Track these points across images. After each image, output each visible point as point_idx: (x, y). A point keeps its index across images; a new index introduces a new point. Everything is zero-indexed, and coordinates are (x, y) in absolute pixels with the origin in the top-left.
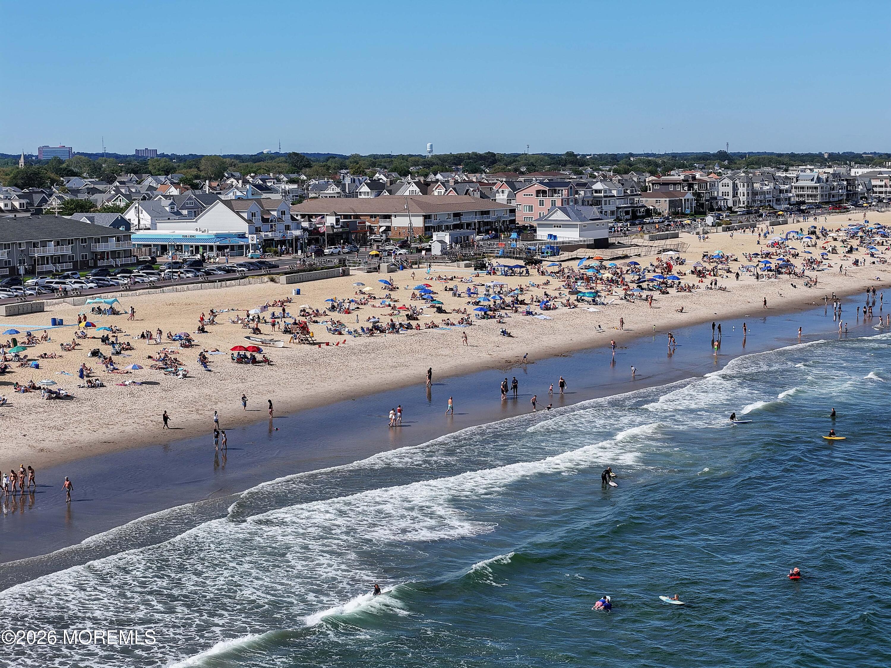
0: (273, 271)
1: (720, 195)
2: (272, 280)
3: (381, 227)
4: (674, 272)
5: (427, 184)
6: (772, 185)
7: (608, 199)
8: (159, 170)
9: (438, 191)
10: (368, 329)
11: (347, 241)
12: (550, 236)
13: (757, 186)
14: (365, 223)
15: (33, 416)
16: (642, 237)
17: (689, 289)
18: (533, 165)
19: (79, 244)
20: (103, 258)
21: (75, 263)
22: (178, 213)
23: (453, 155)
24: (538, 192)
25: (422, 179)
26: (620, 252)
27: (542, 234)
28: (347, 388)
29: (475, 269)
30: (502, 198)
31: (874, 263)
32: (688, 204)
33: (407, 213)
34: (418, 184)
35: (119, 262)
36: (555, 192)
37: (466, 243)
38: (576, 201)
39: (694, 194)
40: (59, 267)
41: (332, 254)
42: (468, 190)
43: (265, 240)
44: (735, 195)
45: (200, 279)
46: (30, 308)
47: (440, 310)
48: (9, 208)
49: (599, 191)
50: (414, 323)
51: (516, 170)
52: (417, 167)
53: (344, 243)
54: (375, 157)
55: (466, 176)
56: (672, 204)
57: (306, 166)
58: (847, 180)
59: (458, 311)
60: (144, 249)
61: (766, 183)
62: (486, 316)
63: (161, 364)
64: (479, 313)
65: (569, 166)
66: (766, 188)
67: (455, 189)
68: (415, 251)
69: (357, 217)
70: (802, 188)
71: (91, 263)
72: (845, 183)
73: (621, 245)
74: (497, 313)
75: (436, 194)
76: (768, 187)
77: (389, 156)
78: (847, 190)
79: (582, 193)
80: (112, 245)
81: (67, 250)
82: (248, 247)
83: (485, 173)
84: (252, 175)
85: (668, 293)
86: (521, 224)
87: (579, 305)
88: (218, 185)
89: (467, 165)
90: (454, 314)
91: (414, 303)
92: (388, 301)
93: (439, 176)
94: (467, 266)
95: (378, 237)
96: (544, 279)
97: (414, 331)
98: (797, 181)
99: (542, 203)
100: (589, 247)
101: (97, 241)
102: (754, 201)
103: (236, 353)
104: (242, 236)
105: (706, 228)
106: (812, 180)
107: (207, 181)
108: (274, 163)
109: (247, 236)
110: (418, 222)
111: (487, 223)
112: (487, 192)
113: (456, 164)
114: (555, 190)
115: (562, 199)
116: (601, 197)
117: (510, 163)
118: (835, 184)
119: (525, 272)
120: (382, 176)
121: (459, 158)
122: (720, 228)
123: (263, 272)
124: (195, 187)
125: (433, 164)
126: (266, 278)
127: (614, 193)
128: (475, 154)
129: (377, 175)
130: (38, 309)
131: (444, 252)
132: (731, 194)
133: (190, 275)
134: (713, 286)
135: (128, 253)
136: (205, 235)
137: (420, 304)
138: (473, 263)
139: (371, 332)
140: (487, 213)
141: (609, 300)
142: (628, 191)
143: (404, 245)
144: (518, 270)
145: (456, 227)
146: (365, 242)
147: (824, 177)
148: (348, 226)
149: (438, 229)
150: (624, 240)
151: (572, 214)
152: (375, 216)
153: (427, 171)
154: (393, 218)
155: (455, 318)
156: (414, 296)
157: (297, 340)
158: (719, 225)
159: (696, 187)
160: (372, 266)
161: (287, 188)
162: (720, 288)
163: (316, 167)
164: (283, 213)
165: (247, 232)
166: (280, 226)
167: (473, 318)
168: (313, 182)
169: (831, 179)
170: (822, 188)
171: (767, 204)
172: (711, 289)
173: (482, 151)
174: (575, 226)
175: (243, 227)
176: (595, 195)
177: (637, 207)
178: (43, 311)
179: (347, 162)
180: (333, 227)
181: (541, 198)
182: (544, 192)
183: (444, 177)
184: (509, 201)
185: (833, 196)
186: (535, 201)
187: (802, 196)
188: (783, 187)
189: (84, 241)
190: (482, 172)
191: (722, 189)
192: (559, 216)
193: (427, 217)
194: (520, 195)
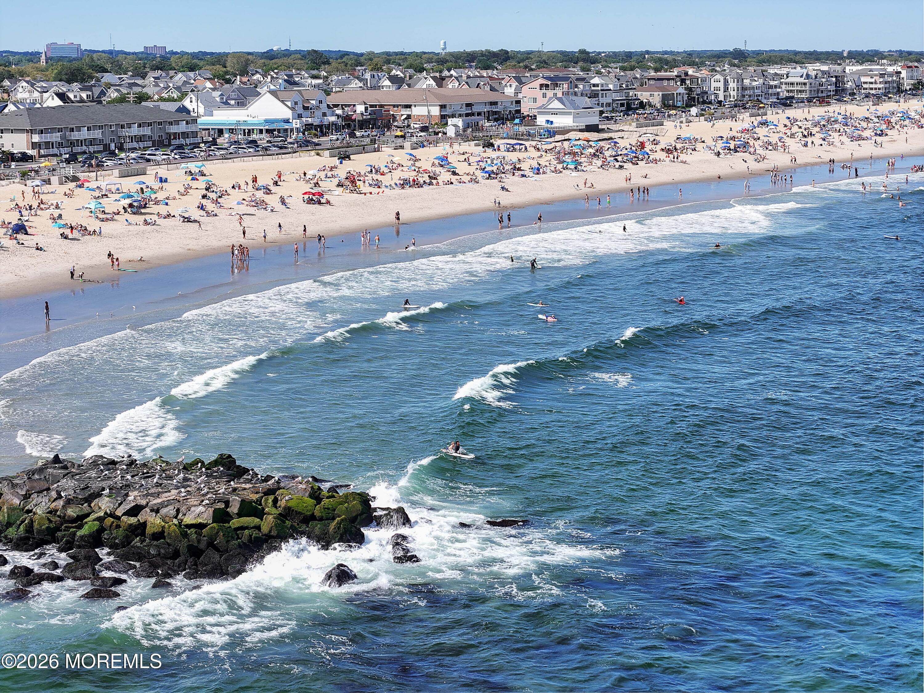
0: (317, 147)
1: (712, 89)
2: (318, 154)
3: (402, 115)
4: (647, 150)
5: (443, 79)
6: (761, 81)
7: (604, 92)
8: (183, 67)
9: (452, 85)
10: (400, 184)
11: (375, 126)
12: (548, 121)
13: (747, 82)
14: (389, 111)
15: (176, 231)
16: (630, 125)
17: (656, 161)
18: (545, 63)
19: (157, 126)
20: (175, 138)
21: (154, 142)
22: (226, 103)
23: (467, 53)
24: (541, 86)
25: (437, 75)
26: (606, 135)
27: (541, 120)
28: (388, 221)
29: (483, 147)
30: (509, 91)
31: (821, 145)
32: (680, 98)
33: (426, 103)
34: (434, 78)
35: (188, 141)
36: (557, 85)
37: (477, 127)
38: (576, 94)
39: (686, 89)
40: (141, 145)
41: (363, 136)
42: (479, 84)
43: (306, 125)
44: (726, 89)
45: (261, 153)
46: (136, 171)
47: (454, 173)
48: (78, 99)
49: (597, 85)
50: (434, 181)
51: (526, 67)
52: (432, 65)
53: (372, 128)
54: (388, 54)
55: (479, 72)
56: (665, 98)
57: (324, 63)
58: (836, 77)
59: (468, 174)
60: (204, 132)
61: (756, 79)
62: (489, 177)
63: (253, 204)
64: (485, 175)
65: (580, 64)
66: (754, 84)
67: (467, 83)
68: (433, 134)
69: (382, 106)
70: (792, 84)
71: (166, 142)
72: (834, 79)
73: (609, 130)
74: (499, 176)
75: (450, 86)
76: (757, 83)
77: (402, 53)
78: (836, 86)
79: (581, 86)
80: (182, 127)
81: (147, 131)
82: (292, 130)
83: (497, 69)
84: (276, 71)
85: (637, 164)
86: (526, 114)
87: (564, 171)
88: (248, 80)
89: (480, 61)
90: (465, 176)
91: (433, 169)
92: (413, 168)
93: (452, 72)
94: (476, 145)
95: (400, 124)
96: (539, 154)
97: (435, 187)
98: (788, 77)
99: (544, 96)
100: (581, 130)
101: (171, 123)
102: (743, 96)
103: (306, 197)
104: (287, 121)
105: (690, 118)
106: (802, 76)
107: (238, 77)
108: (289, 61)
109: (291, 121)
110: (435, 111)
111: (496, 113)
112: (495, 85)
113: (469, 62)
114: (557, 84)
115: (563, 92)
116: (598, 91)
117: (523, 60)
118: (824, 80)
119: (524, 149)
120: (398, 73)
121: (472, 55)
122: (702, 118)
123: (309, 148)
124: (228, 81)
125: (447, 61)
126: (313, 153)
127: (611, 87)
128: (489, 52)
129: (394, 71)
130: (142, 173)
131: (457, 134)
132: (722, 89)
133: (251, 150)
134: (675, 160)
135: (195, 134)
136: (255, 121)
137: (438, 170)
138: (481, 142)
139: (402, 186)
140: (495, 103)
141: (589, 168)
142: (624, 86)
143: (424, 129)
144: (517, 147)
145: (467, 115)
146: (388, 127)
147: (813, 74)
148: (375, 114)
149: (453, 116)
150: (613, 127)
151: (567, 103)
152: (397, 106)
153: (442, 67)
154: (413, 107)
155: (466, 178)
156: (433, 165)
157: (348, 191)
158: (702, 115)
159: (688, 82)
160: (398, 145)
161: (313, 83)
162: (682, 162)
163: (334, 64)
164: (321, 102)
165: (291, 118)
166: (318, 113)
167: (480, 178)
168: (335, 78)
169: (820, 75)
170: (811, 84)
171: (756, 98)
172: (674, 162)
173: (495, 48)
174: (569, 113)
175: (287, 114)
176: (593, 88)
177: (631, 100)
178: (145, 174)
179: (362, 59)
180: (362, 114)
181: (544, 91)
182: (547, 86)
183: (457, 73)
184: (516, 94)
185: (822, 92)
186: (538, 93)
187: (791, 91)
188: (772, 83)
189: (160, 123)
190: (493, 68)
191: (714, 85)
192: (556, 104)
193: (443, 107)
194: (525, 89)
